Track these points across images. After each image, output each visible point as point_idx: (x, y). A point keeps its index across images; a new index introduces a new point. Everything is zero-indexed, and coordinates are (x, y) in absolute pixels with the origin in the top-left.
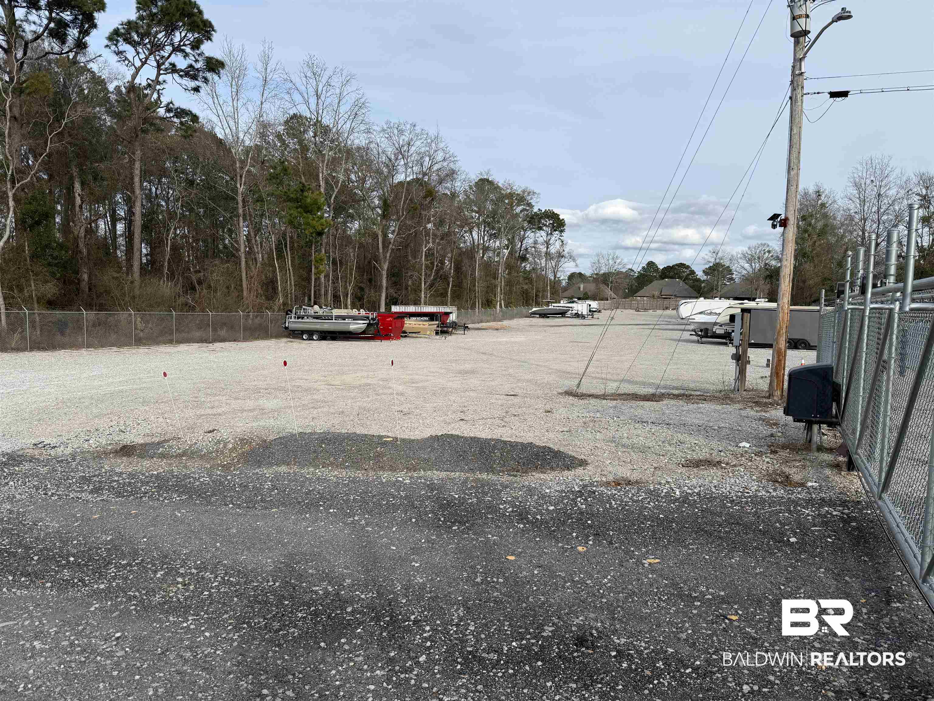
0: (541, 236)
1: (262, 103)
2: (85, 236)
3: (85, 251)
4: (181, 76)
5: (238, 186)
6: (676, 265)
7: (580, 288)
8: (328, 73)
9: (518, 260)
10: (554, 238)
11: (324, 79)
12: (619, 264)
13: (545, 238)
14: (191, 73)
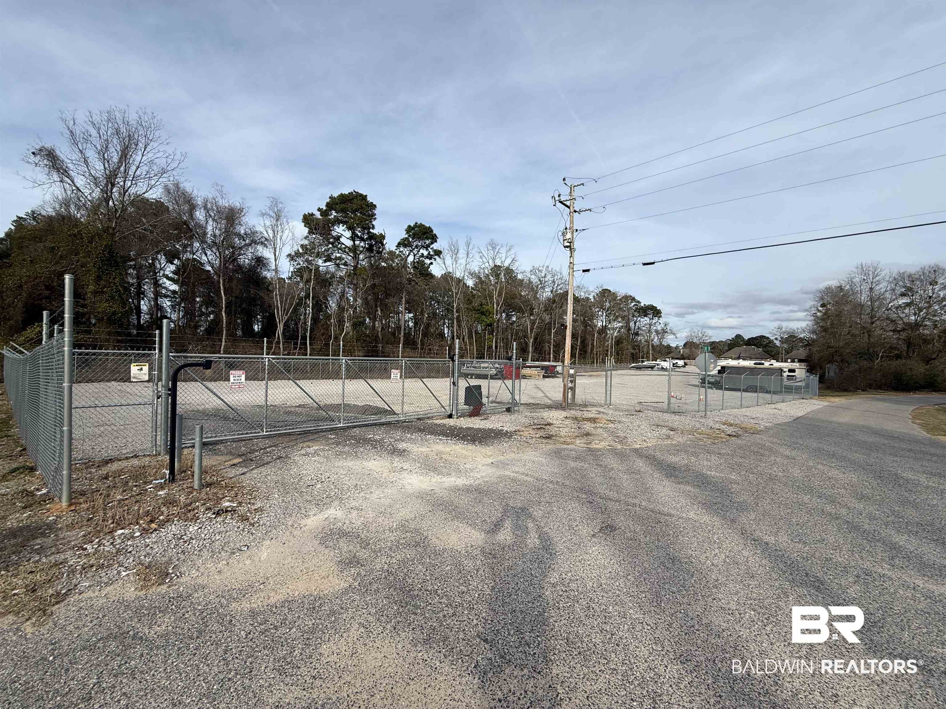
0: (646, 320)
1: (466, 265)
2: (381, 331)
3: (381, 337)
4: (425, 259)
6: (758, 337)
7: (680, 352)
8: (498, 247)
9: (633, 335)
10: (654, 321)
11: (497, 250)
12: (706, 336)
13: (648, 321)
14: (430, 257)
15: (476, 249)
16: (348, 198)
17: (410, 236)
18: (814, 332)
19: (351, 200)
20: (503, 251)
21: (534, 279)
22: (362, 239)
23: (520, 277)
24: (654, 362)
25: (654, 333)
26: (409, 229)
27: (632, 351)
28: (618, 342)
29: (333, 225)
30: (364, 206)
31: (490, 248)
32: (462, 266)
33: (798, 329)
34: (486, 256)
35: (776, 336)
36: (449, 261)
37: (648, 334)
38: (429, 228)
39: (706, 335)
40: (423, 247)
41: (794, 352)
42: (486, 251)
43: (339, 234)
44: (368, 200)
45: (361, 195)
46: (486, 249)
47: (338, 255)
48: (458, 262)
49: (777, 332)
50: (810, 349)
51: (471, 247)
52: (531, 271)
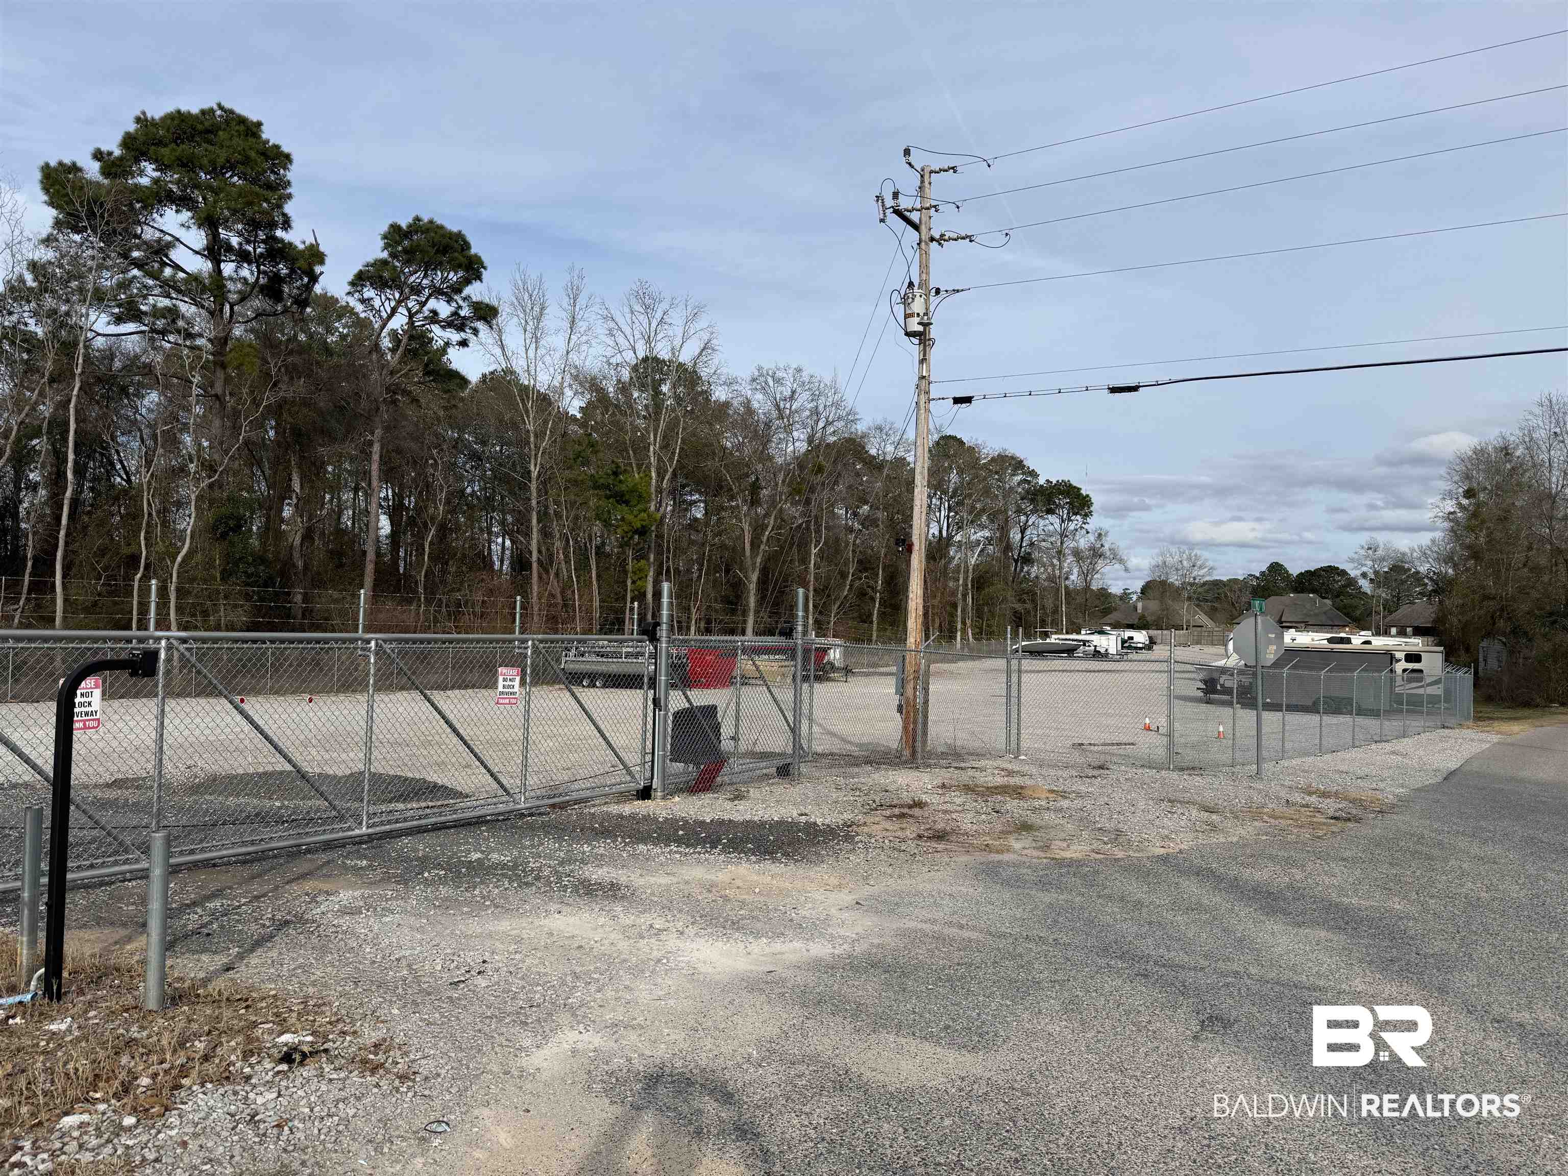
0: (1052, 523)
1: (568, 353)
2: (301, 544)
3: (300, 564)
4: (443, 327)
5: (532, 468)
6: (1322, 569)
7: (1136, 608)
8: (664, 306)
9: (1016, 561)
10: (1072, 526)
11: (659, 315)
12: (1200, 567)
13: (1057, 526)
14: (456, 323)
15: (596, 308)
16: (200, 127)
17: (393, 255)
18: (1448, 559)
19: (208, 131)
20: (677, 318)
21: (760, 403)
22: (243, 257)
23: (720, 394)
24: (1074, 636)
25: (1070, 559)
26: (395, 235)
27: (1018, 607)
28: (981, 581)
29: (148, 207)
30: (253, 154)
31: (637, 307)
32: (558, 355)
33: (1413, 550)
34: (628, 331)
35: (1365, 569)
36: (514, 338)
37: (1055, 561)
38: (459, 236)
39: (1199, 563)
40: (437, 292)
41: (1404, 610)
42: (628, 316)
43: (169, 238)
44: (264, 136)
45: (242, 120)
46: (627, 310)
47: (164, 302)
48: (543, 342)
49: (1367, 557)
50: (1441, 602)
51: (582, 301)
52: (754, 380)
